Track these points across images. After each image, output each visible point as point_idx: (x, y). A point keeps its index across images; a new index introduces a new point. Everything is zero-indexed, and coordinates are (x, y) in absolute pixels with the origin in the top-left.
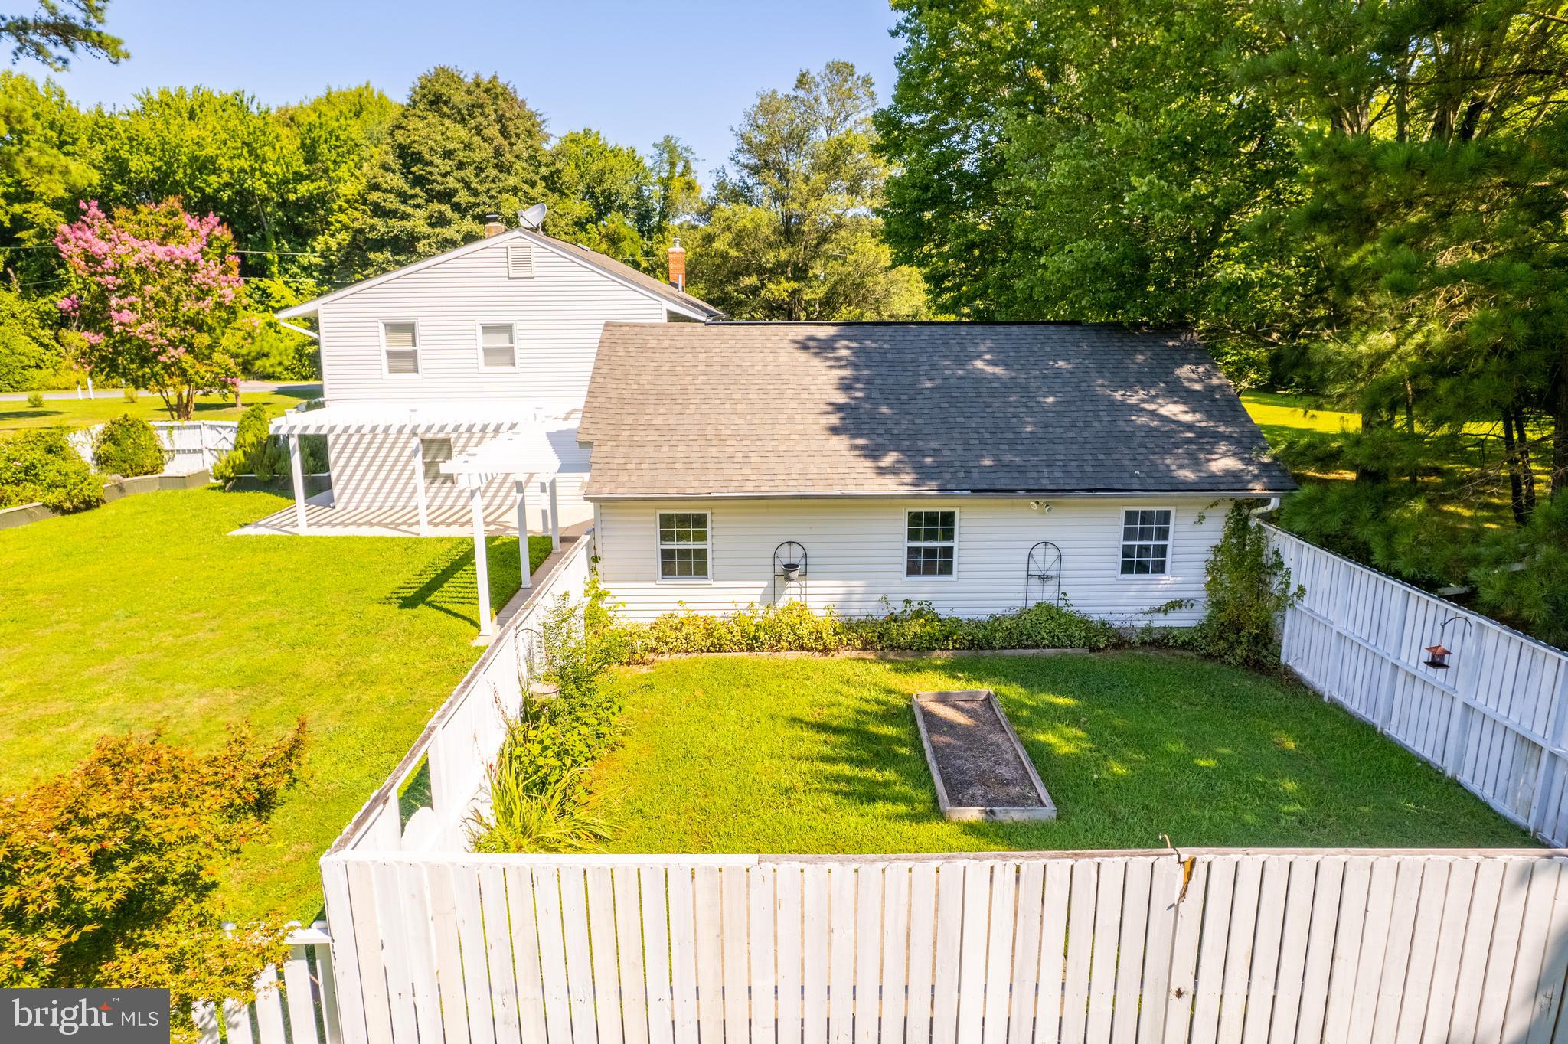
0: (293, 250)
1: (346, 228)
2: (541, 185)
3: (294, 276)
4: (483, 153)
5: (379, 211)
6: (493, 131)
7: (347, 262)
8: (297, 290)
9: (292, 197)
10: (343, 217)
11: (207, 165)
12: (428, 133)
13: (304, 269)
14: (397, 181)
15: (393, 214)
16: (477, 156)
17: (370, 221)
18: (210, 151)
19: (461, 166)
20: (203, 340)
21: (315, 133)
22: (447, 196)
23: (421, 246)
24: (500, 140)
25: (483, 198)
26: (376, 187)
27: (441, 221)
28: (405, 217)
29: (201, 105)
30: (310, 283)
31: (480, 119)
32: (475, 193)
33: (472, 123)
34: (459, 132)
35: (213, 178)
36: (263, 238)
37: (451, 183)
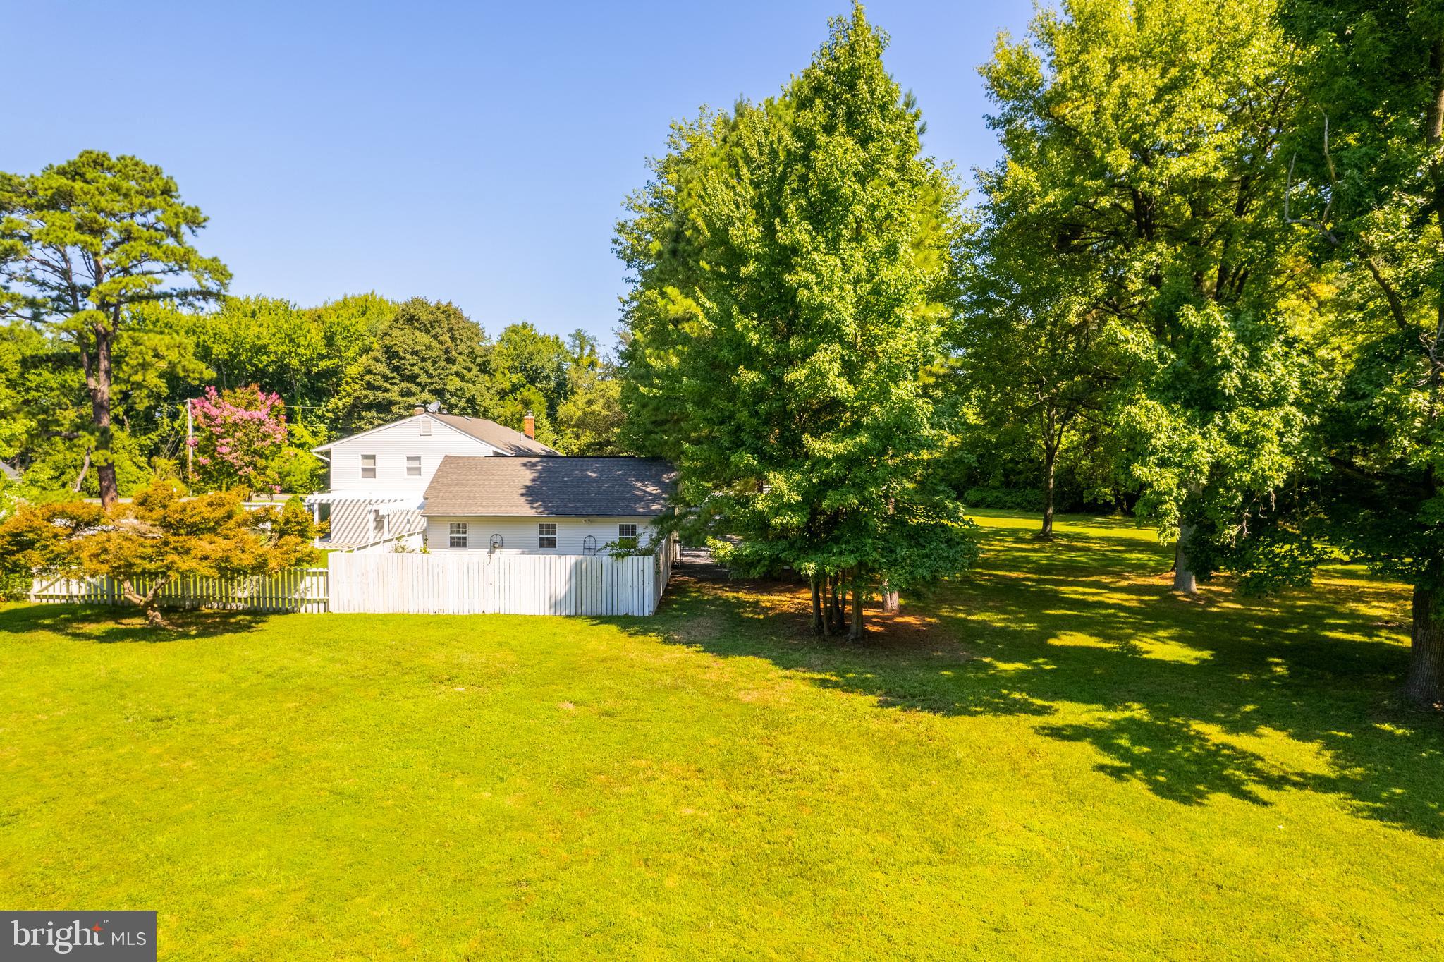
0: (313, 405)
1: (349, 395)
2: (475, 369)
3: (311, 422)
4: (437, 352)
5: (370, 386)
6: (446, 337)
7: (349, 415)
8: (313, 432)
9: (315, 370)
10: (348, 388)
11: (262, 350)
12: (404, 339)
13: (318, 417)
14: (383, 368)
15: (379, 388)
16: (433, 354)
17: (364, 392)
18: (264, 341)
19: (423, 360)
20: (261, 463)
21: (334, 329)
22: (412, 379)
23: (394, 409)
24: (450, 344)
25: (436, 379)
26: (370, 372)
27: (409, 393)
28: (387, 390)
29: (260, 308)
30: (322, 428)
31: (438, 330)
32: (431, 376)
33: (433, 332)
34: (424, 338)
35: (265, 357)
36: (293, 396)
37: (416, 370)
